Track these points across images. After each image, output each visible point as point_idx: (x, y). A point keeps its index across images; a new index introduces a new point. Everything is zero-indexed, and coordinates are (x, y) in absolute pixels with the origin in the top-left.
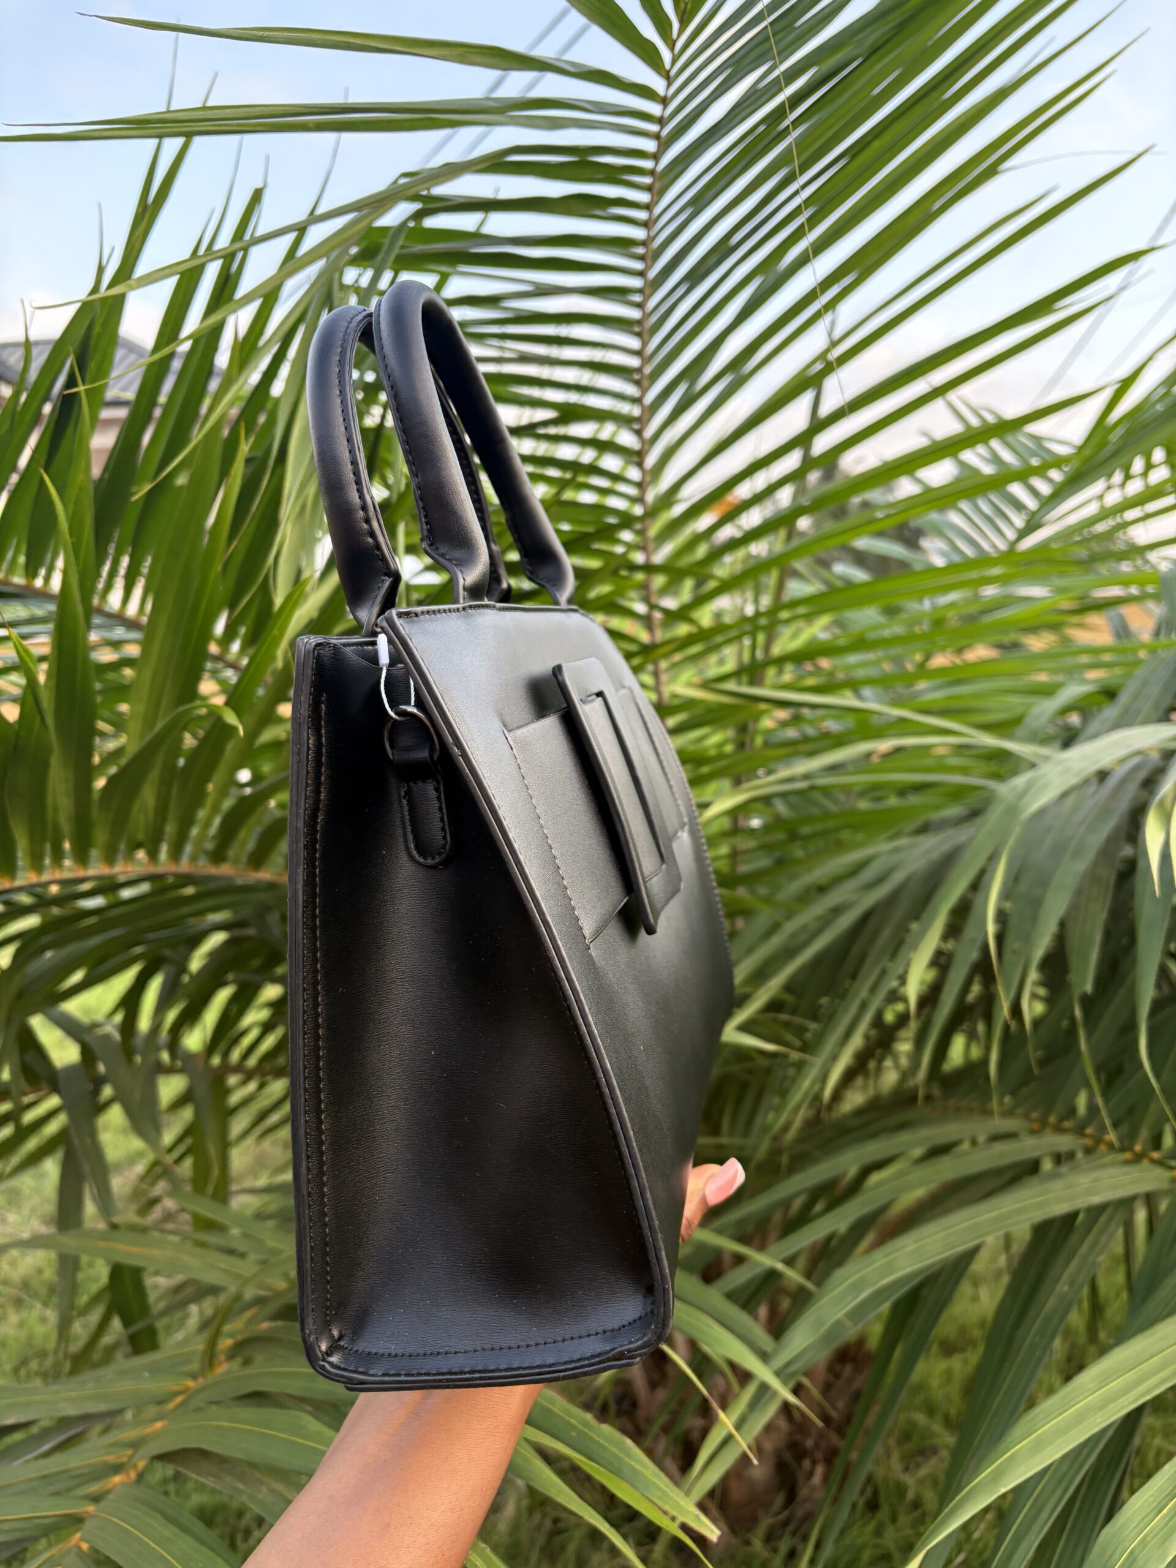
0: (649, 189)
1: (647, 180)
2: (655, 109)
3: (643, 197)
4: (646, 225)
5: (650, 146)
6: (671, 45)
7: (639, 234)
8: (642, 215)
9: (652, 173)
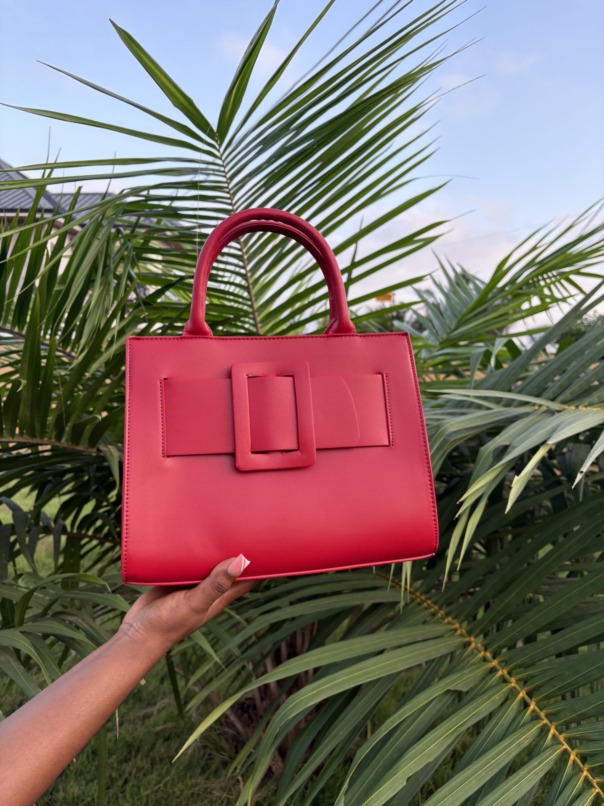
0: (228, 193)
1: (227, 190)
2: (222, 169)
3: (228, 195)
4: (230, 204)
5: (224, 179)
6: (219, 151)
7: (230, 207)
8: (229, 201)
9: (227, 188)
